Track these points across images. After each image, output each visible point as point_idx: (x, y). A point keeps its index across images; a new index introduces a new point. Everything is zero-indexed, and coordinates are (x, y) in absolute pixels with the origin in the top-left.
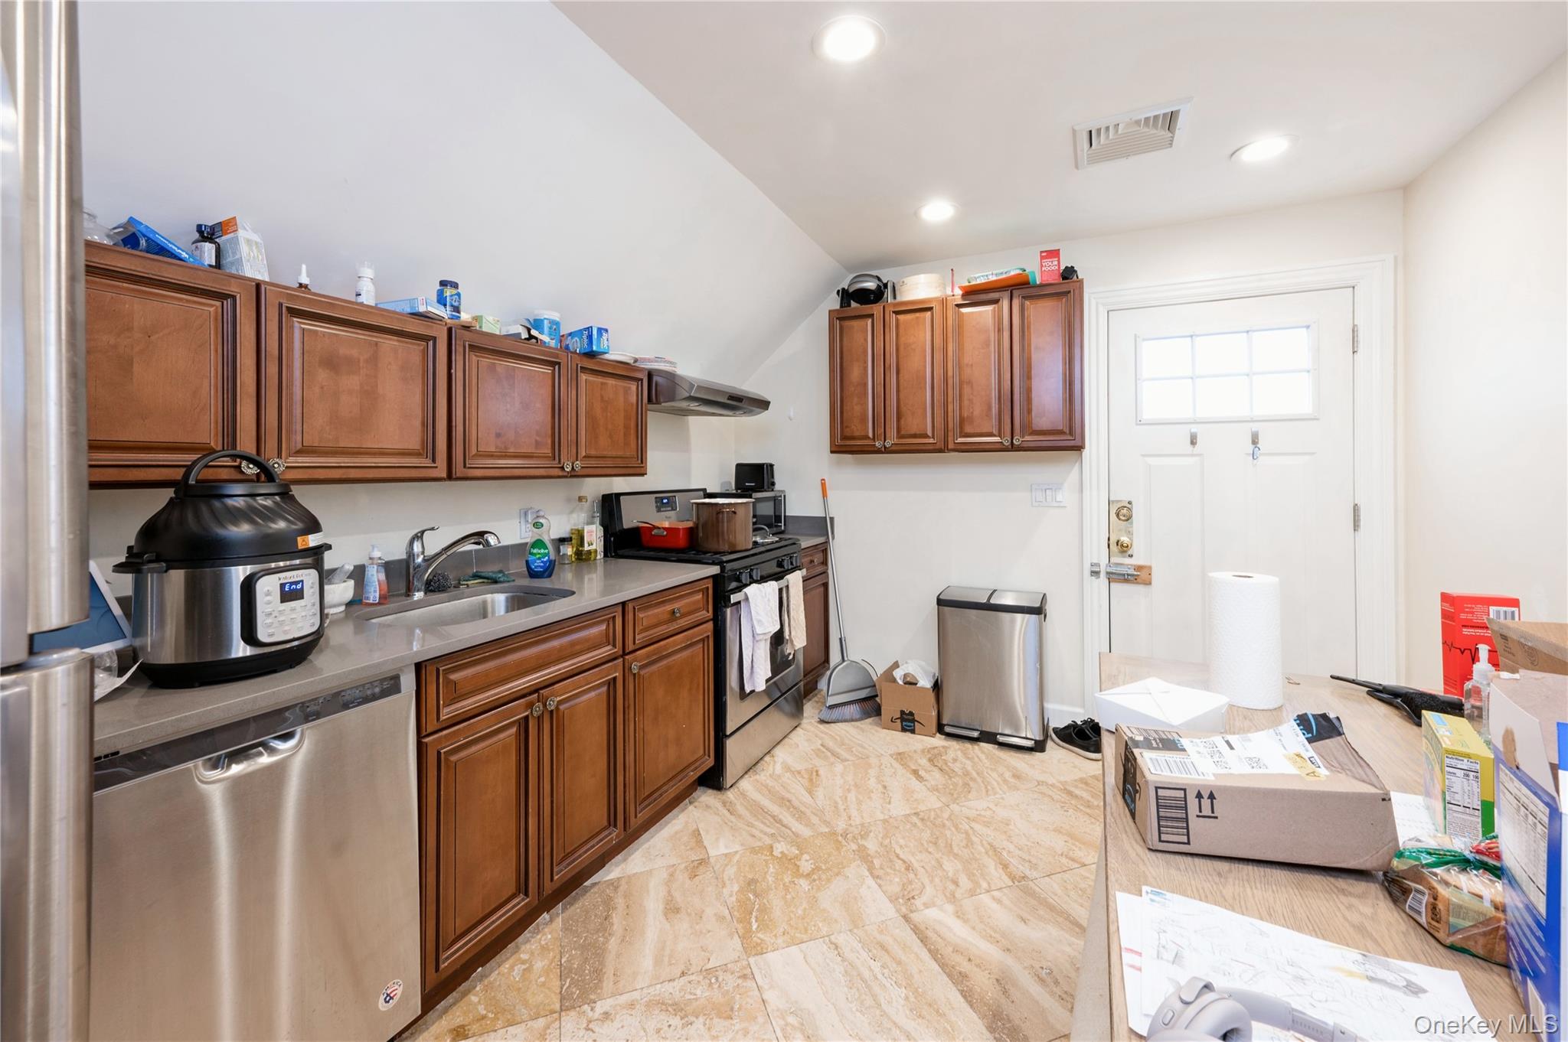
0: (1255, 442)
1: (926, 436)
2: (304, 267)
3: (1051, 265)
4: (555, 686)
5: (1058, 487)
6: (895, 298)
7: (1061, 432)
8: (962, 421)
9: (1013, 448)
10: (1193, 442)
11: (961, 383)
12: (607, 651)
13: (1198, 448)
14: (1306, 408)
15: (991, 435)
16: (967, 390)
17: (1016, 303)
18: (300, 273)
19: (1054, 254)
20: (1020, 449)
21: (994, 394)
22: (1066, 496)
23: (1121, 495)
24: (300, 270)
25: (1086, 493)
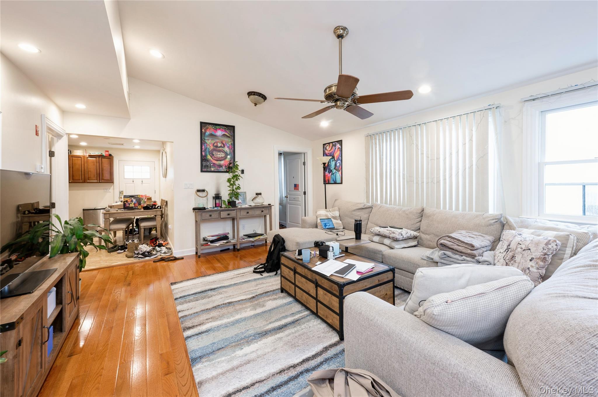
0: (142, 182)
1: (80, 180)
3: (107, 153)
5: (110, 189)
6: (71, 153)
7: (109, 180)
8: (88, 178)
9: (100, 182)
10: (133, 181)
11: (88, 171)
13: (134, 183)
14: (149, 177)
15: (95, 180)
16: (89, 173)
17: (100, 159)
19: (108, 151)
20: (101, 182)
21: (96, 173)
22: (111, 190)
23: (121, 190)
25: (115, 190)
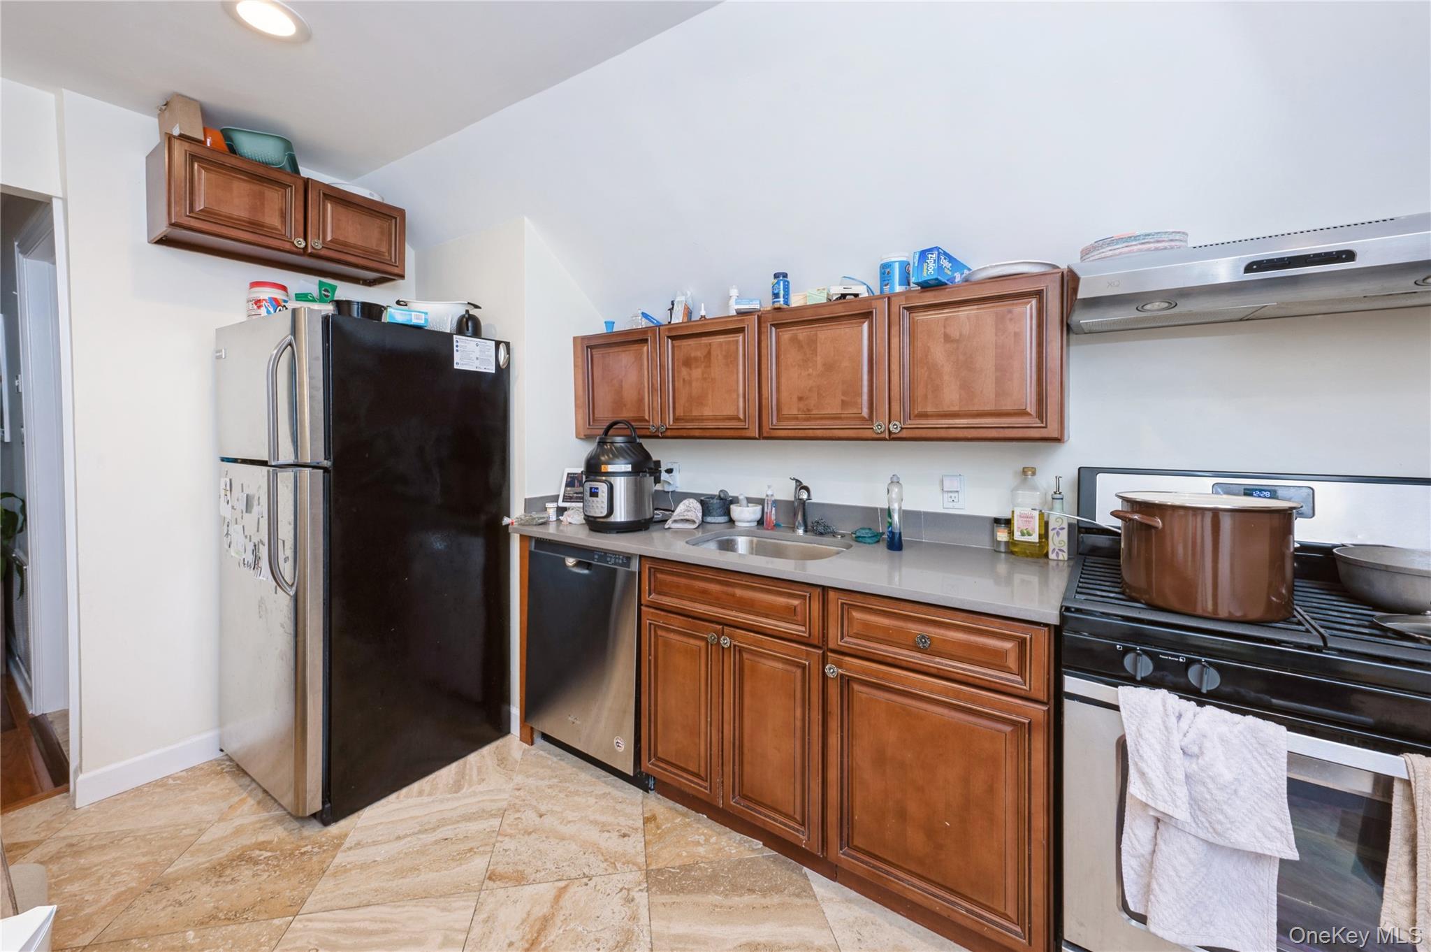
2: (703, 305)
4: (738, 630)
12: (800, 631)
18: (701, 310)
24: (701, 307)
